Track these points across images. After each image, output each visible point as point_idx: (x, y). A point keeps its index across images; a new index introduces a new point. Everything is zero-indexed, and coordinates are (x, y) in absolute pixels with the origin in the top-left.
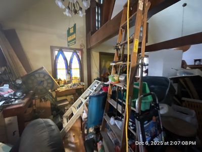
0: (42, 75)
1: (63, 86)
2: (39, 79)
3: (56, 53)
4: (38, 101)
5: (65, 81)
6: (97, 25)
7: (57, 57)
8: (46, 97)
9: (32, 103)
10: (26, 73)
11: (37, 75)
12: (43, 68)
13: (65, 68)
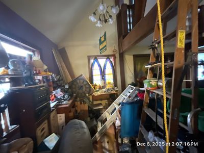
0: (82, 81)
1: (98, 91)
2: (80, 84)
3: (92, 61)
4: (79, 103)
5: (100, 86)
6: (129, 28)
7: (93, 65)
8: (84, 100)
9: (75, 104)
10: (71, 80)
11: (78, 81)
12: (82, 75)
13: (99, 74)
